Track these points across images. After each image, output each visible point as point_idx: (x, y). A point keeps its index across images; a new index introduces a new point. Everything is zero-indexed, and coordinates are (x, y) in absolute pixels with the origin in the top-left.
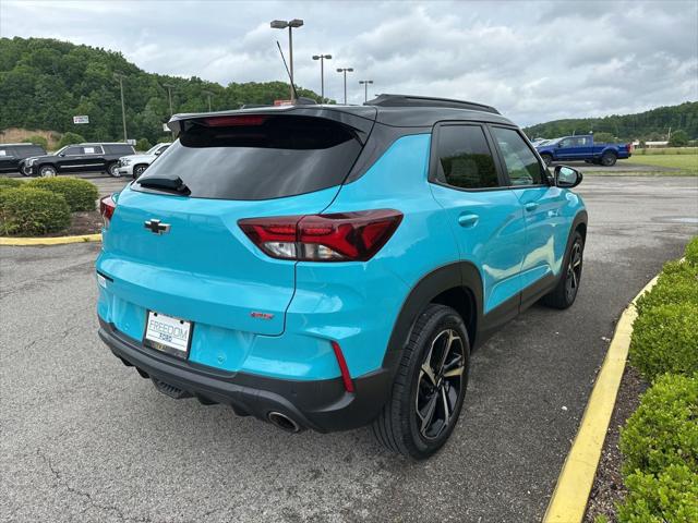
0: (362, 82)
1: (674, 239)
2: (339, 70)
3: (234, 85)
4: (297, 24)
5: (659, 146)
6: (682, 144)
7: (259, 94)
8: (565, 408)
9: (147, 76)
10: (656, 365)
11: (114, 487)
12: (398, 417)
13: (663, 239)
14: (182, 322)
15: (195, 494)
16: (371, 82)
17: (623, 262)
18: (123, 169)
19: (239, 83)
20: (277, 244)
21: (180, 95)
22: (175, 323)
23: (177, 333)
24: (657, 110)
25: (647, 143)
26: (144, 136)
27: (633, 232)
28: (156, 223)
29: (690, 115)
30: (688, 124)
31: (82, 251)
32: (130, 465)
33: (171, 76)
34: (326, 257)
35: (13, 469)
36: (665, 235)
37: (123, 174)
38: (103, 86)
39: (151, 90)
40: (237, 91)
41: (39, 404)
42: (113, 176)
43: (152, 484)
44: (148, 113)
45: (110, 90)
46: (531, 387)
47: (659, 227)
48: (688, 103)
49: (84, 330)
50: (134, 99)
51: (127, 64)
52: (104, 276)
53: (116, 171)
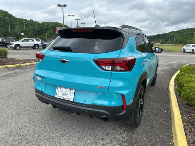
0: (82, 23)
1: (172, 68)
2: (76, 20)
3: (43, 22)
4: (65, 6)
5: (158, 44)
6: (164, 44)
7: (51, 25)
8: (166, 112)
9: (16, 18)
10: (191, 99)
11: (47, 142)
12: (133, 116)
13: (170, 67)
14: (71, 90)
15: (74, 142)
16: (84, 24)
17: (163, 73)
18: (11, 46)
19: (45, 22)
20: (104, 66)
21: (26, 25)
22: (68, 90)
23: (69, 93)
24: (157, 35)
25: (155, 43)
26: (15, 36)
27: (162, 66)
28: (64, 60)
29: (165, 36)
30: (165, 38)
31: (6, 70)
32: (49, 135)
33: (24, 19)
34: (119, 70)
35: (11, 139)
36: (170, 66)
37: (11, 47)
38: (1, 21)
39: (17, 23)
40: (44, 24)
41: (11, 118)
42: (7, 48)
43: (59, 141)
44: (16, 30)
45: (4, 22)
46: (154, 106)
47: (167, 64)
48: (165, 33)
49: (17, 94)
50: (12, 25)
51: (9, 14)
52: (40, 77)
53: (9, 46)
